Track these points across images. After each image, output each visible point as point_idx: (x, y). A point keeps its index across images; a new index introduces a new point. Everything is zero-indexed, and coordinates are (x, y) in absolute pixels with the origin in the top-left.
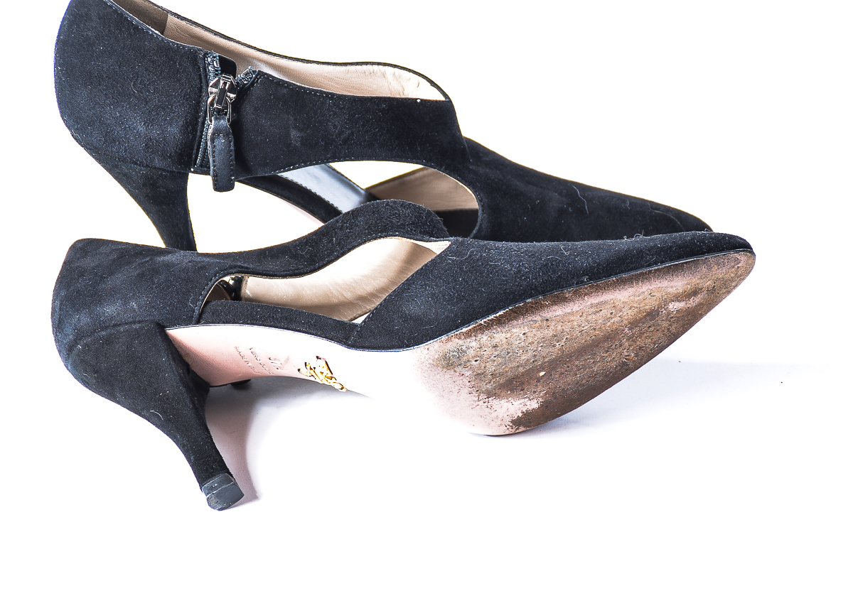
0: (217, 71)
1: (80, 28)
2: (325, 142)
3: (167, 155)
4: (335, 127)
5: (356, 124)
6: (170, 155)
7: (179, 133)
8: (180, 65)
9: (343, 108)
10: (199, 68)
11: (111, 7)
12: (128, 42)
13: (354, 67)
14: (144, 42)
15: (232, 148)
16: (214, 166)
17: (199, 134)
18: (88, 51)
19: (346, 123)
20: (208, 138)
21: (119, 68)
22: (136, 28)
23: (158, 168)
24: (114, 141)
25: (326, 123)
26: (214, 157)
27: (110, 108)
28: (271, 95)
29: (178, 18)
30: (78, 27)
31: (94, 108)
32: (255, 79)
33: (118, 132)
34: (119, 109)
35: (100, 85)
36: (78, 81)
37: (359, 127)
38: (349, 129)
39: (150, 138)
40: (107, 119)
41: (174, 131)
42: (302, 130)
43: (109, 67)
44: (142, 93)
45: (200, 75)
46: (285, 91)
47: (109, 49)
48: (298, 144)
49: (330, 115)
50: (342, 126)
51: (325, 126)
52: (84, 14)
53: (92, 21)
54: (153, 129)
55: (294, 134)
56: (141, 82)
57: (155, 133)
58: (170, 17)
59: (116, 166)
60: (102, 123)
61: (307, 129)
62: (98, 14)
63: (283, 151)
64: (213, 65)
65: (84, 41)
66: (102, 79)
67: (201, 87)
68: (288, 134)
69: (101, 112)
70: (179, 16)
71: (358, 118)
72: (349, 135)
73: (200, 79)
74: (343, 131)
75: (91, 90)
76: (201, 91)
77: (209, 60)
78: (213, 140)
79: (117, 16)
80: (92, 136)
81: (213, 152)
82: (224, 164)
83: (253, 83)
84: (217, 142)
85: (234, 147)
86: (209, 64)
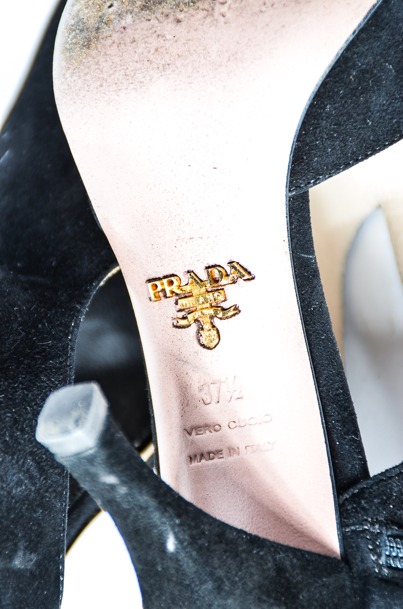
2: (37, 506)
4: (19, 483)
5: (19, 444)
37: (24, 439)
42: (16, 545)
48: (34, 557)
50: (20, 471)
61: (16, 536)
63: (38, 588)
68: (18, 574)
71: (11, 436)
72: (33, 460)
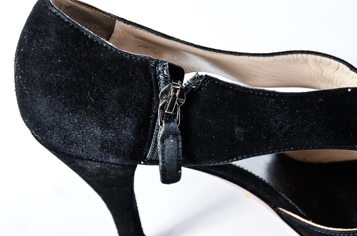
0: (166, 78)
1: (39, 43)
2: (267, 136)
3: (120, 153)
6: (124, 153)
7: (132, 135)
8: (132, 73)
9: (285, 105)
10: (151, 75)
11: (68, 23)
12: (84, 55)
14: (99, 54)
15: (180, 146)
17: (150, 134)
18: (47, 63)
19: (286, 118)
20: (159, 138)
21: (77, 78)
22: (91, 41)
23: (112, 163)
24: (72, 143)
25: (268, 119)
26: (163, 154)
27: (69, 115)
28: (217, 97)
29: (124, 23)
30: (38, 41)
31: (53, 115)
32: (202, 84)
33: (76, 136)
34: (77, 116)
35: (59, 94)
36: (38, 90)
37: (298, 121)
38: (289, 123)
39: (106, 140)
40: (66, 125)
41: (128, 133)
42: (246, 126)
43: (67, 78)
44: (98, 101)
45: (151, 82)
46: (230, 93)
47: (67, 61)
48: (242, 139)
49: (272, 112)
50: (283, 121)
51: (267, 122)
52: (43, 30)
53: (51, 36)
54: (108, 133)
55: (238, 131)
56: (96, 91)
57: (110, 135)
58: (118, 23)
59: (74, 162)
60: (61, 128)
61: (251, 126)
62: (56, 30)
64: (163, 73)
65: (43, 55)
66: (61, 89)
67: (153, 92)
68: (232, 131)
69: (60, 118)
70: (125, 21)
71: (298, 113)
72: (289, 129)
73: (151, 85)
74: (284, 126)
75: (51, 99)
76: (152, 96)
77: (160, 69)
78: (162, 141)
79: (74, 31)
80: (51, 139)
81: (163, 150)
82: (172, 161)
83: (201, 87)
84: (166, 142)
85: (182, 145)
86: (160, 73)
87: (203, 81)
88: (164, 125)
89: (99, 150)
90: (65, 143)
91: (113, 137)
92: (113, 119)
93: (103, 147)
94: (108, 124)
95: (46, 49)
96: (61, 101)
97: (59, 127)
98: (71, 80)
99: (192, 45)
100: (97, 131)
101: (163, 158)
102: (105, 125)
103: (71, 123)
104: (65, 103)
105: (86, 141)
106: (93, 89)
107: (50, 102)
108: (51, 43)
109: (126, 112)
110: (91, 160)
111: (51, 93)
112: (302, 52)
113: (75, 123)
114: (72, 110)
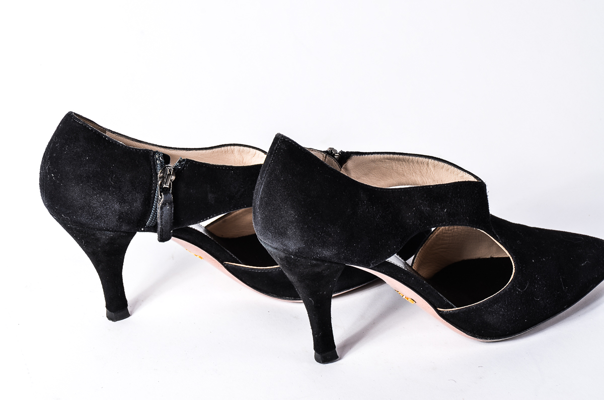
0: (162, 163)
1: (71, 147)
7: (141, 206)
8: (138, 162)
9: (240, 175)
10: (151, 162)
12: (104, 152)
13: (217, 149)
14: (115, 150)
16: (161, 225)
18: (78, 161)
21: (100, 169)
23: (122, 231)
25: (230, 186)
26: (161, 219)
27: (97, 196)
28: (196, 173)
31: (84, 198)
32: (185, 165)
33: (101, 211)
34: (103, 196)
35: (88, 182)
38: (243, 187)
39: (122, 212)
40: (94, 204)
41: (138, 205)
43: (93, 170)
44: (117, 183)
46: (204, 169)
47: (93, 158)
49: (232, 181)
53: (80, 141)
54: (124, 206)
55: (211, 196)
56: (115, 177)
57: (126, 208)
60: (90, 207)
62: (84, 136)
63: (204, 208)
64: (160, 159)
65: (74, 155)
66: (90, 178)
68: (207, 197)
69: (90, 199)
73: (151, 169)
75: (82, 186)
77: (157, 156)
78: (162, 208)
79: (96, 136)
81: (161, 216)
82: (167, 223)
83: (184, 167)
84: (164, 209)
85: (174, 211)
86: (157, 159)
87: (186, 163)
88: (163, 196)
89: (117, 221)
90: (92, 218)
91: (128, 209)
92: (128, 196)
93: (120, 218)
94: (125, 200)
95: (76, 151)
96: (90, 187)
97: (88, 206)
98: (96, 171)
99: (156, 145)
100: (117, 206)
101: (161, 222)
102: (122, 201)
103: (98, 202)
104: (93, 189)
105: (108, 214)
106: (112, 176)
107: (82, 188)
108: (80, 146)
109: (136, 190)
110: (108, 230)
111: (82, 182)
112: (231, 145)
113: (101, 202)
114: (99, 192)
